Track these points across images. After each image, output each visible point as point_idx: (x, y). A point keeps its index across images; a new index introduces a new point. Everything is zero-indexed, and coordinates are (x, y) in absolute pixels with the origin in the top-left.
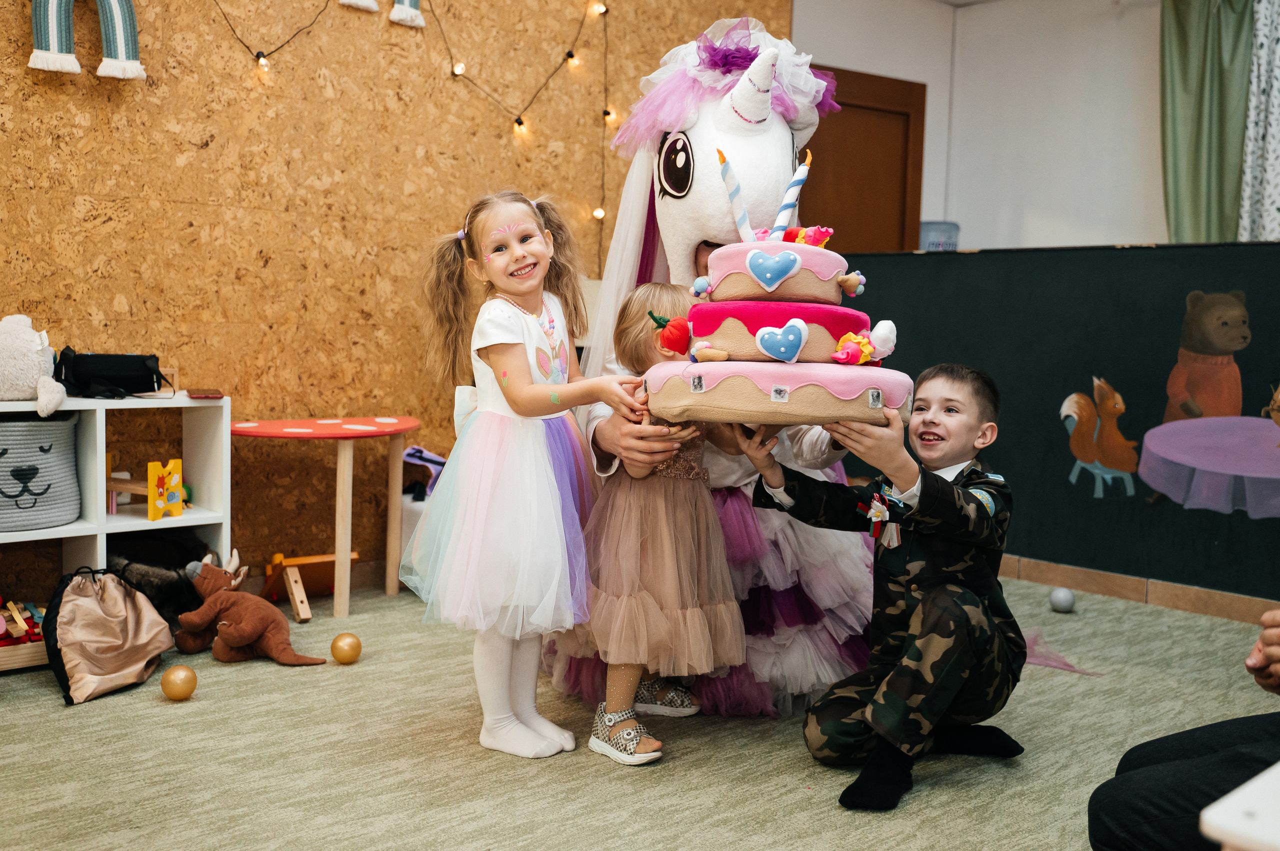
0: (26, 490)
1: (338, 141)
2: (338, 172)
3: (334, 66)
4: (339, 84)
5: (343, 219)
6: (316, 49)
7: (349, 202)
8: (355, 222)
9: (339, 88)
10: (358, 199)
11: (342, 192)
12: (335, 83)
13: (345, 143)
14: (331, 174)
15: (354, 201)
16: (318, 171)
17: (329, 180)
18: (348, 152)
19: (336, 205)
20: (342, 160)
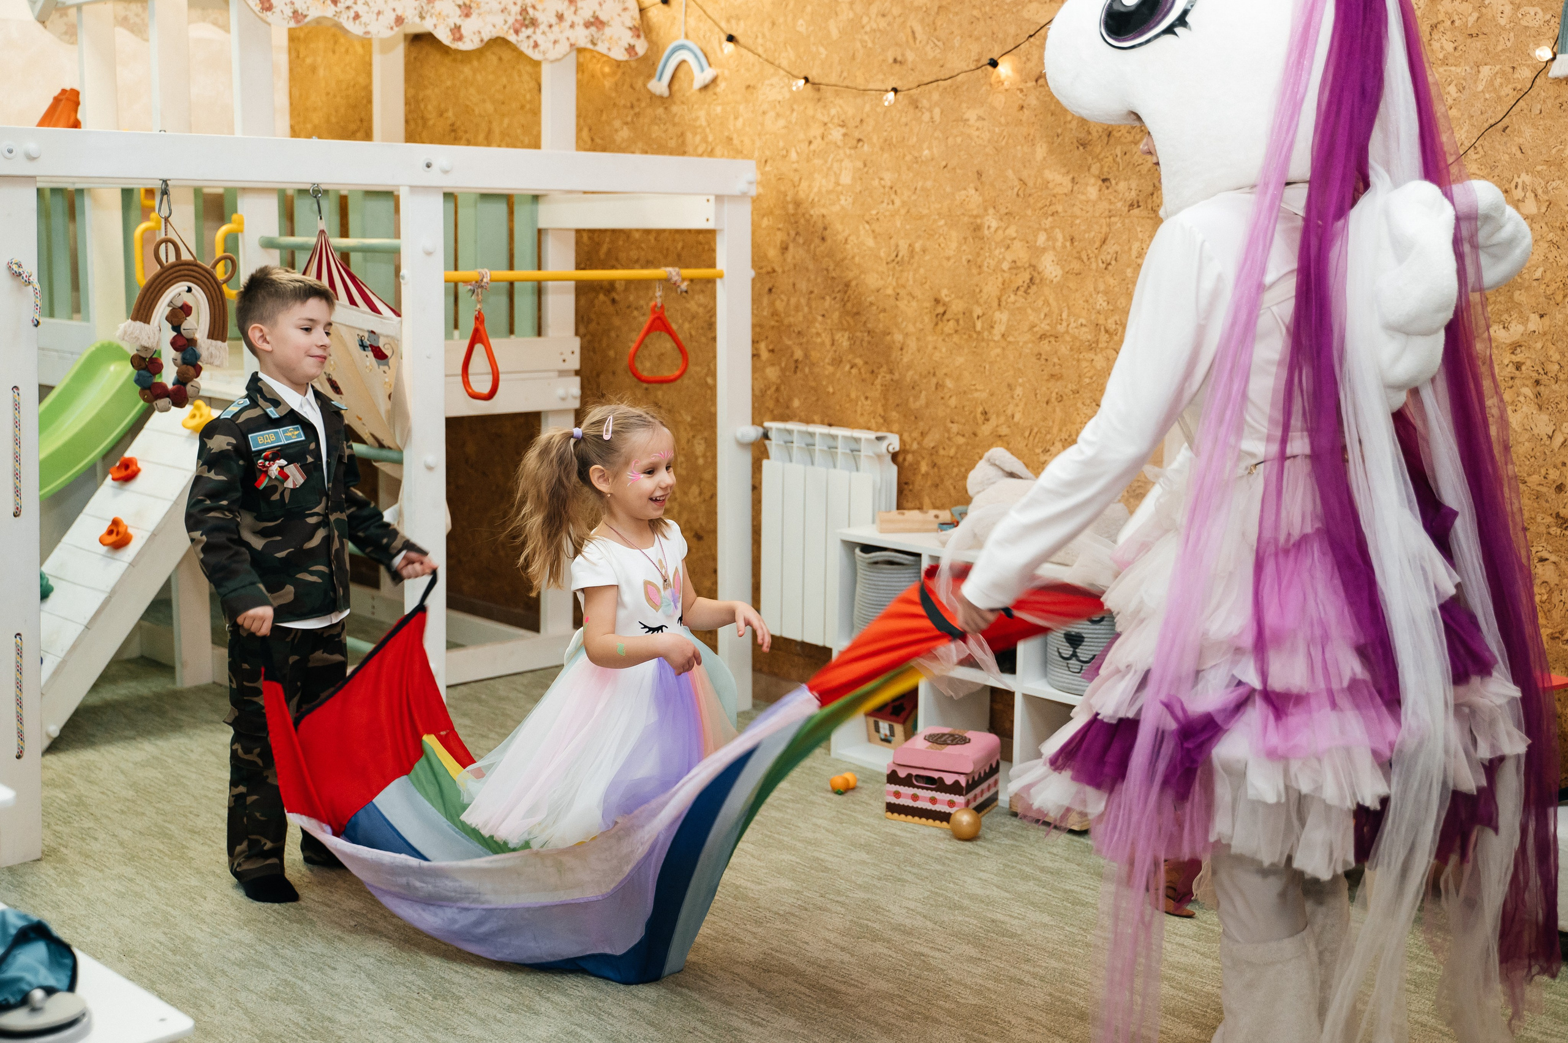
0: (1074, 655)
1: (1538, 274)
2: (1535, 318)
3: (1539, 168)
4: (1546, 192)
5: (1537, 382)
6: (1515, 150)
7: (1548, 358)
8: (1555, 387)
9: (1544, 197)
10: (1563, 354)
11: (1539, 345)
12: (1540, 192)
13: (1549, 275)
14: (1525, 321)
15: (1556, 357)
16: (1505, 316)
17: (1520, 328)
18: (1553, 286)
19: (1529, 363)
20: (1542, 299)
